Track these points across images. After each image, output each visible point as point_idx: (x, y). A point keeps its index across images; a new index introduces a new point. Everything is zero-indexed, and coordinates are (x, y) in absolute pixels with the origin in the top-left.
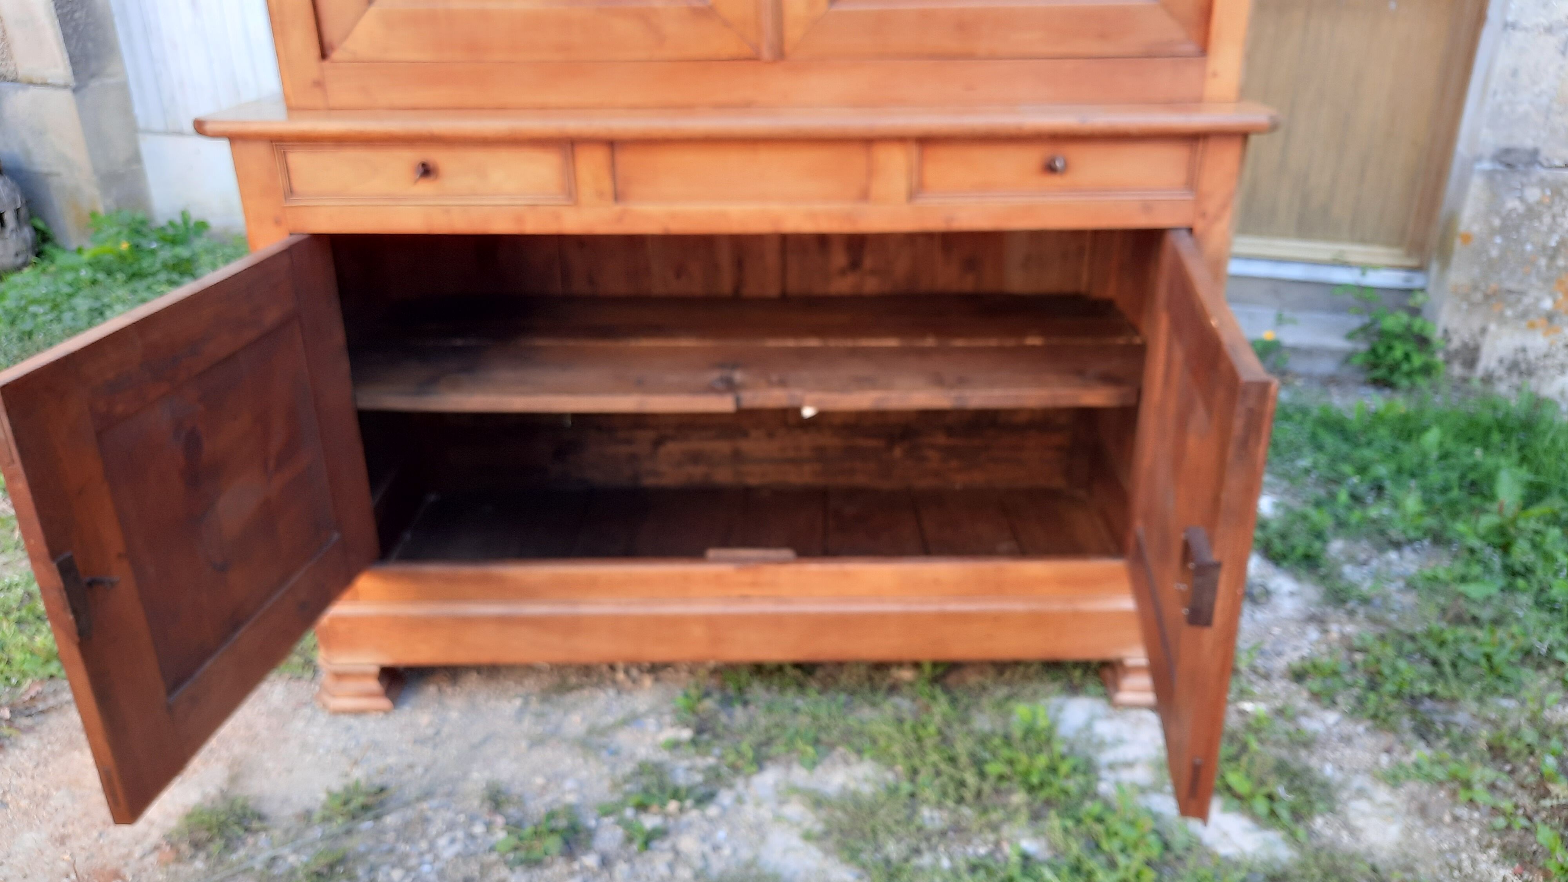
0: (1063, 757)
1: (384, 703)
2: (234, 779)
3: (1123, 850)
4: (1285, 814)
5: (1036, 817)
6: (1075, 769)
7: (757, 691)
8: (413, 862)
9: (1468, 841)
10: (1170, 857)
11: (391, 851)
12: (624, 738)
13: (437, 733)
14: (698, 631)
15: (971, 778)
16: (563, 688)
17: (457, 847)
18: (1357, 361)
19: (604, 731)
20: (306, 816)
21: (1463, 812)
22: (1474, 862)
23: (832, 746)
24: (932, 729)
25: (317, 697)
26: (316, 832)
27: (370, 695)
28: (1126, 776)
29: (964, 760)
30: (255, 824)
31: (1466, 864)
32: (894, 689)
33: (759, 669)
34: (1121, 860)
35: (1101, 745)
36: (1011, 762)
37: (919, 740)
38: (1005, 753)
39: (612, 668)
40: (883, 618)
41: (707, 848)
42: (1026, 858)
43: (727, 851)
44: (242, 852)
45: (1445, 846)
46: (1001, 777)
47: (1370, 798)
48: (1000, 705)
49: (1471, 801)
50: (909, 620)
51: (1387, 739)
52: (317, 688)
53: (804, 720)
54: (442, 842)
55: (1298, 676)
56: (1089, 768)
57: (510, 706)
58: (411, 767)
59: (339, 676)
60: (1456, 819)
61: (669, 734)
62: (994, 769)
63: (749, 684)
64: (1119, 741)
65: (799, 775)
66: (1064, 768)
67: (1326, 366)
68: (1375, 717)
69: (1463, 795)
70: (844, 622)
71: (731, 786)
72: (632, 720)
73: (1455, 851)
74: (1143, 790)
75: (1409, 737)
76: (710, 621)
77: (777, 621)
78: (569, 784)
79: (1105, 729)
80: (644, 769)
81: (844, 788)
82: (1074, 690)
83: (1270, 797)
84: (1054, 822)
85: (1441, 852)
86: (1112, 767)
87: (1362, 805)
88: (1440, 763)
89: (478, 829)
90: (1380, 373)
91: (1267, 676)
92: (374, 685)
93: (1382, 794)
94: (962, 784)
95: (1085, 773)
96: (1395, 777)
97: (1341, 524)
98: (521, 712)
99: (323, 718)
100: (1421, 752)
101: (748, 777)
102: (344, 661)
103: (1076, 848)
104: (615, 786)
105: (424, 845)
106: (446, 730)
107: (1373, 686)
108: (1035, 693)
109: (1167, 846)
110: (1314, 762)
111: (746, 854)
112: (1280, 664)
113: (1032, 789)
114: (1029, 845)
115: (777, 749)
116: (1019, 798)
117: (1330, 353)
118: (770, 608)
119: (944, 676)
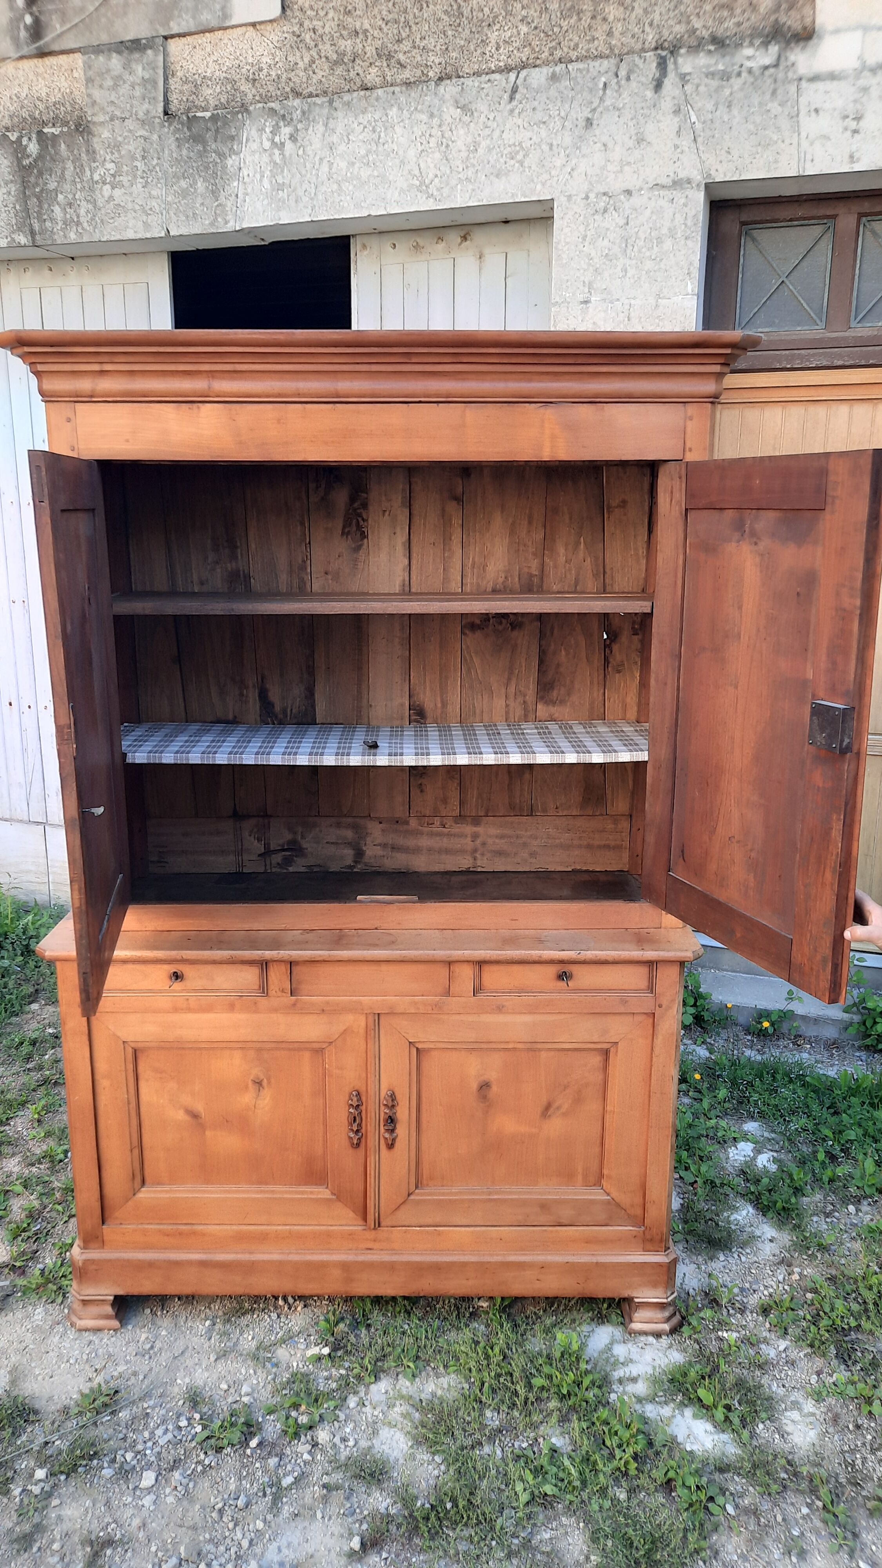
0: (587, 1372)
1: (115, 1323)
2: (13, 1382)
3: (620, 1446)
4: (736, 1421)
5: (564, 1419)
6: (593, 1383)
7: (377, 1317)
8: (140, 1447)
9: (864, 1444)
10: (650, 1452)
11: (124, 1439)
12: (282, 1353)
13: (152, 1347)
14: (337, 1273)
15: (521, 1389)
16: (241, 1312)
17: (169, 1436)
18: (852, 1031)
19: (267, 1349)
20: (65, 1411)
21: (864, 1422)
22: (864, 1459)
23: (428, 1362)
24: (497, 1350)
25: (68, 1317)
26: (72, 1424)
27: (107, 1317)
28: (631, 1388)
29: (516, 1374)
30: (32, 1417)
31: (859, 1462)
32: (474, 1315)
33: (377, 1300)
34: (618, 1453)
35: (616, 1364)
36: (550, 1377)
37: (487, 1357)
38: (546, 1369)
39: (276, 1298)
40: (464, 1265)
41: (337, 1440)
42: (554, 1450)
43: (351, 1443)
44: (24, 1438)
45: (846, 1448)
46: (542, 1388)
47: (800, 1409)
48: (547, 1331)
49: (870, 1412)
50: (482, 1268)
51: (819, 1362)
52: (66, 1311)
53: (408, 1341)
54: (159, 1432)
55: (765, 1311)
56: (604, 1383)
57: (202, 1327)
58: (135, 1374)
59: (85, 1303)
60: (858, 1427)
61: (315, 1351)
62: (538, 1382)
63: (371, 1312)
64: (629, 1361)
65: (404, 1384)
66: (586, 1382)
67: (830, 1033)
68: (812, 1346)
69: (865, 1409)
70: (437, 1268)
71: (356, 1393)
72: (288, 1339)
73: (852, 1451)
74: (640, 1400)
75: (835, 1362)
76: (345, 1267)
77: (391, 1267)
78: (245, 1389)
79: (620, 1351)
80: (295, 1377)
81: (434, 1394)
82: (601, 1319)
83: (728, 1408)
84: (575, 1424)
85: (843, 1452)
86: (620, 1381)
87: (795, 1415)
88: (853, 1383)
89: (183, 1423)
90: (868, 1041)
91: (742, 1311)
92: (109, 1310)
93: (809, 1406)
94: (516, 1394)
95: (600, 1387)
96: (819, 1393)
97: (817, 1180)
98: (210, 1330)
99: (72, 1334)
100: (841, 1375)
101: (367, 1386)
102: (91, 1291)
103: (586, 1444)
104: (276, 1391)
105: (146, 1434)
106: (158, 1345)
107: (815, 1320)
108: (574, 1321)
109: (650, 1444)
110: (765, 1381)
111: (363, 1444)
112: (753, 1300)
113: (563, 1398)
114: (557, 1441)
115: (390, 1363)
116: (553, 1404)
117: (834, 1021)
118: (386, 1258)
119: (510, 1306)
